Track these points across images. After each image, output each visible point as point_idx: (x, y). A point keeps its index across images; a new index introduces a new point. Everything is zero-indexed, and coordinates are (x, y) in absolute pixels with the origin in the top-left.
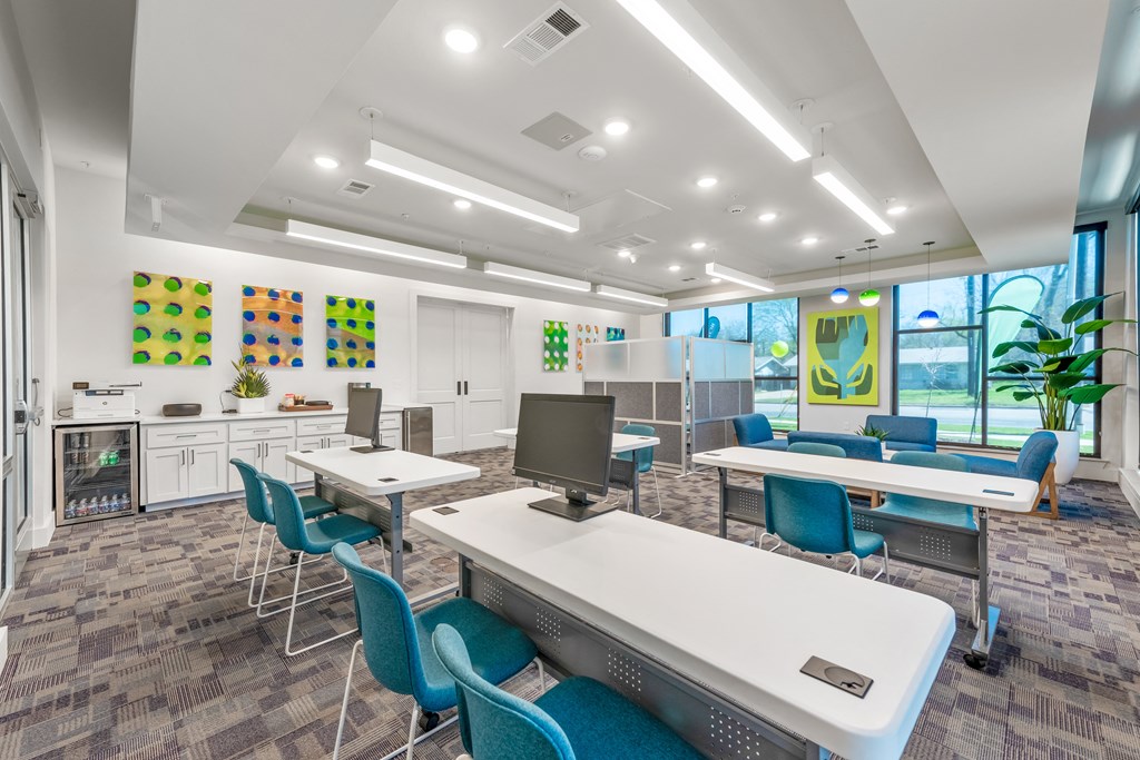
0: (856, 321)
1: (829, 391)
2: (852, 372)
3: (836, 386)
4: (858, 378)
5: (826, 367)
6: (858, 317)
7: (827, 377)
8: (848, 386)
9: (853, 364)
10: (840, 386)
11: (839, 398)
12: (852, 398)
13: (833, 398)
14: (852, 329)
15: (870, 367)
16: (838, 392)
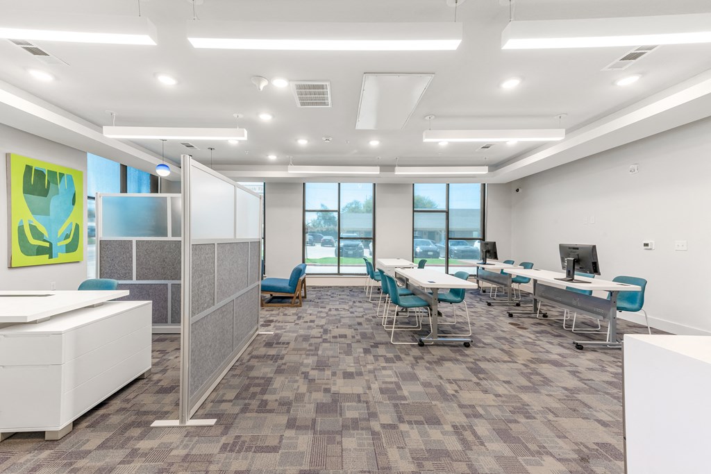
0: (65, 179)
1: (40, 251)
2: (62, 231)
3: (47, 245)
4: (67, 237)
5: (35, 223)
6: (68, 175)
7: (37, 234)
8: (59, 244)
9: (63, 222)
10: (51, 244)
11: (51, 257)
12: (62, 256)
13: (44, 258)
14: (62, 186)
15: (77, 226)
16: (48, 251)
